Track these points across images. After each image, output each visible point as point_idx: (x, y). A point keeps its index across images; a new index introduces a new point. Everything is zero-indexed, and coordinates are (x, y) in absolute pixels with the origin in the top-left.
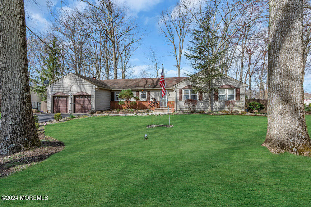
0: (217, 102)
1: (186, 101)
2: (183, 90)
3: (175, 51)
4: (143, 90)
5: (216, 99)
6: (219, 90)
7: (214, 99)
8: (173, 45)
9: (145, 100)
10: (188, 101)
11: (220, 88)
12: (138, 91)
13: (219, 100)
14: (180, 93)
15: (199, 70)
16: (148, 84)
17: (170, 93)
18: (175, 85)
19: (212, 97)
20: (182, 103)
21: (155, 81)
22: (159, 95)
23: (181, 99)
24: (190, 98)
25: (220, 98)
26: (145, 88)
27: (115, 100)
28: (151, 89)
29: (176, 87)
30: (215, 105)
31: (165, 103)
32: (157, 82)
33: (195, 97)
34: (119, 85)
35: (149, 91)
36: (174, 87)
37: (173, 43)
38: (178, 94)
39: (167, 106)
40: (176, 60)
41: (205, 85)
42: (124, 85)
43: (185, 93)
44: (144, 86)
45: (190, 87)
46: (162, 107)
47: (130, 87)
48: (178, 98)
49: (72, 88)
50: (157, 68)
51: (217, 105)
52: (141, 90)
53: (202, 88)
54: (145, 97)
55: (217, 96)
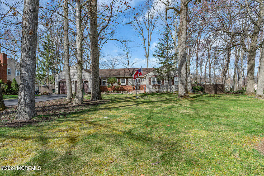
0: (173, 86)
1: (153, 85)
2: (151, 78)
3: (144, 43)
4: (123, 77)
5: (173, 84)
6: (174, 78)
7: (171, 84)
8: (143, 37)
9: (125, 85)
10: (154, 85)
11: (175, 77)
12: (119, 78)
13: (175, 84)
14: (150, 80)
15: (161, 65)
16: (126, 73)
17: (142, 80)
18: (146, 75)
19: (170, 83)
20: (151, 86)
21: (131, 71)
22: (134, 81)
23: (150, 84)
24: (156, 83)
25: (175, 83)
26: (124, 76)
27: (102, 85)
28: (129, 77)
29: (146, 76)
30: (172, 88)
31: (139, 87)
32: (133, 72)
33: (159, 82)
34: (105, 74)
35: (127, 79)
36: (145, 76)
37: (143, 36)
38: (148, 81)
39: (140, 89)
40: (145, 51)
41: (166, 74)
42: (109, 74)
43: (153, 80)
44: (124, 75)
45: (156, 76)
46: (137, 90)
47: (113, 75)
48: (148, 83)
49: (74, 76)
50: (128, 57)
51: (174, 88)
52: (122, 78)
53: (164, 77)
54: (124, 82)
55: (173, 82)
